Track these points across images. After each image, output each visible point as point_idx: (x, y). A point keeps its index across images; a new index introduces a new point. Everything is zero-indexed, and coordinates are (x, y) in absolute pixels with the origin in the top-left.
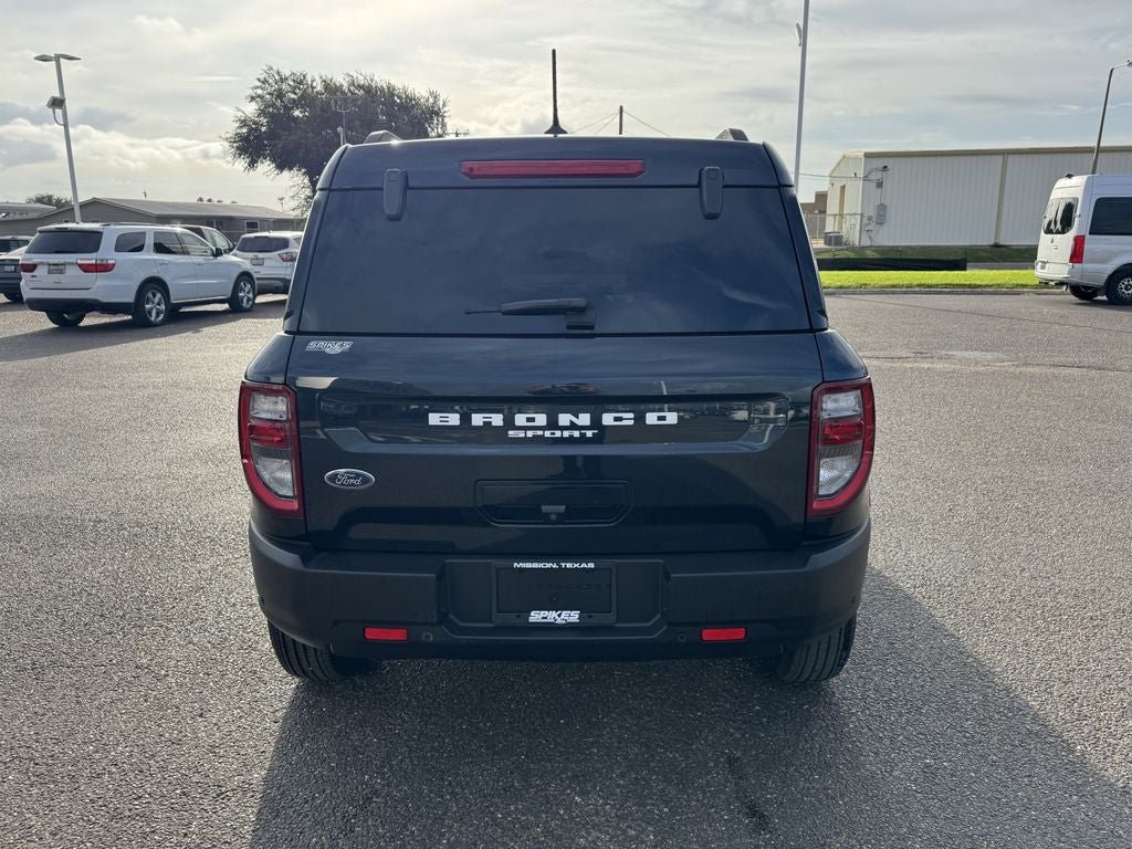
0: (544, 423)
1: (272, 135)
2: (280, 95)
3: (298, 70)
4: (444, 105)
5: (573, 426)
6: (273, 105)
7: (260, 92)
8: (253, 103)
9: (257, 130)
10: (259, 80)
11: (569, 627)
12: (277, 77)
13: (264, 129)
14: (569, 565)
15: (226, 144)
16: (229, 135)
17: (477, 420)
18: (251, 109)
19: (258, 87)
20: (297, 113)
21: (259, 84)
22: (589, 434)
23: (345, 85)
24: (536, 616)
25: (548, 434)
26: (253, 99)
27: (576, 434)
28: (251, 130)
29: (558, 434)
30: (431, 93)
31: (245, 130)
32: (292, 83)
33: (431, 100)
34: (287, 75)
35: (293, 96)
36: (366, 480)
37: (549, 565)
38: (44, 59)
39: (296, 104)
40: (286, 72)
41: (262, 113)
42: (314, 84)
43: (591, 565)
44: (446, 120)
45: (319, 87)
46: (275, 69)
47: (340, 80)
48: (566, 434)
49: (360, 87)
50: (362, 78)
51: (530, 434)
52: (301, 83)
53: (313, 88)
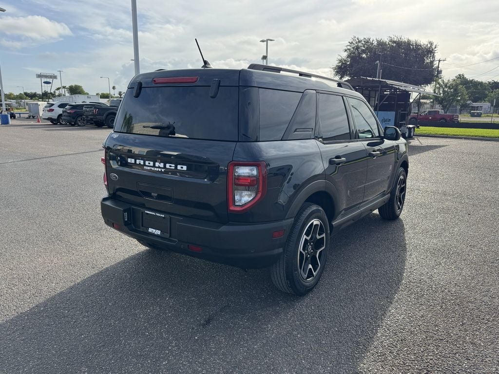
0: (152, 165)
1: (351, 65)
2: (358, 48)
3: (367, 37)
4: (435, 48)
5: (159, 167)
6: (354, 53)
7: (349, 47)
8: (346, 52)
9: (345, 63)
10: (349, 42)
11: (157, 236)
12: (357, 41)
13: (348, 63)
14: (158, 215)
15: (332, 70)
16: (334, 66)
17: (138, 162)
18: (344, 55)
19: (348, 46)
20: (364, 56)
21: (349, 44)
22: (163, 170)
23: (388, 41)
24: (150, 230)
25: (153, 169)
26: (346, 50)
27: (160, 170)
28: (343, 64)
29: (155, 169)
30: (430, 42)
31: (340, 64)
32: (363, 43)
33: (429, 46)
34: (362, 39)
35: (363, 48)
36: (116, 178)
37: (153, 213)
38: (263, 41)
39: (364, 51)
40: (361, 38)
41: (348, 56)
42: (373, 42)
43: (163, 216)
44: (435, 54)
45: (375, 43)
46: (357, 37)
47: (386, 39)
48: (157, 169)
49: (394, 42)
50: (395, 38)
51: (149, 168)
52: (368, 42)
53: (372, 44)
